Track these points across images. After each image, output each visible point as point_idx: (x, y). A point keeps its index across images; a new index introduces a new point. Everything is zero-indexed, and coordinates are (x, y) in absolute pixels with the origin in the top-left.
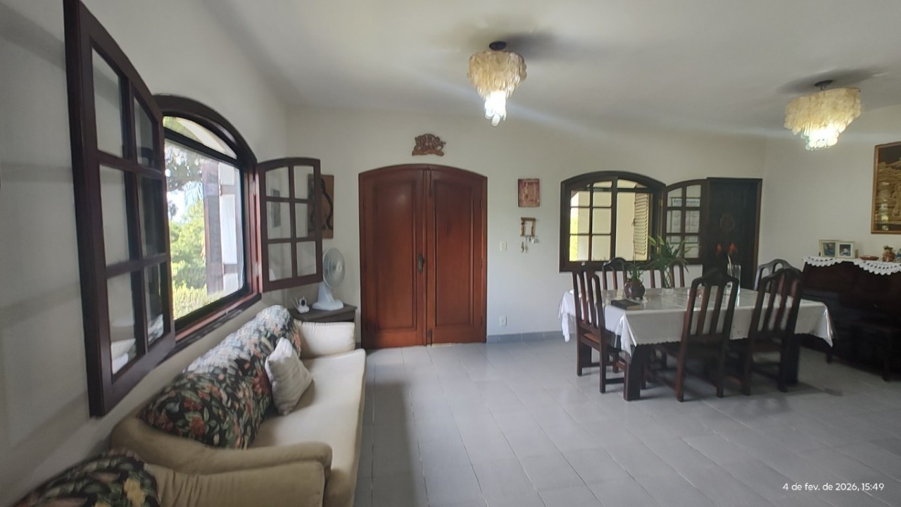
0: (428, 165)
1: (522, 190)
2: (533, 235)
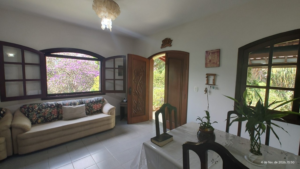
0: (166, 51)
2: (215, 85)
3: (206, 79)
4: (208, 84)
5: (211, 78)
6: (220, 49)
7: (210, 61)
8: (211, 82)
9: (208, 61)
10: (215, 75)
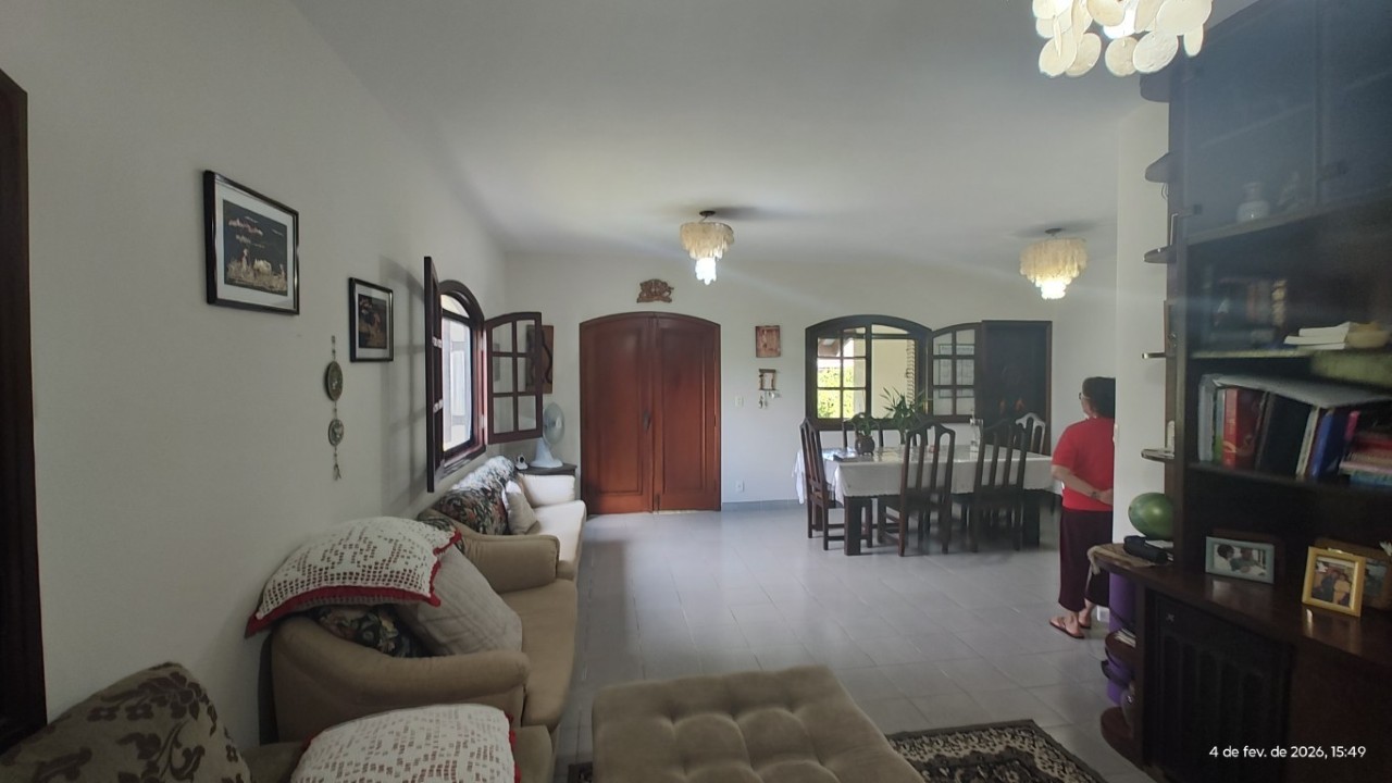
0: (654, 313)
1: (760, 338)
2: (774, 389)
3: (759, 379)
4: (762, 389)
5: (768, 377)
6: (778, 326)
7: (765, 346)
8: (768, 385)
9: (762, 345)
10: (773, 371)
